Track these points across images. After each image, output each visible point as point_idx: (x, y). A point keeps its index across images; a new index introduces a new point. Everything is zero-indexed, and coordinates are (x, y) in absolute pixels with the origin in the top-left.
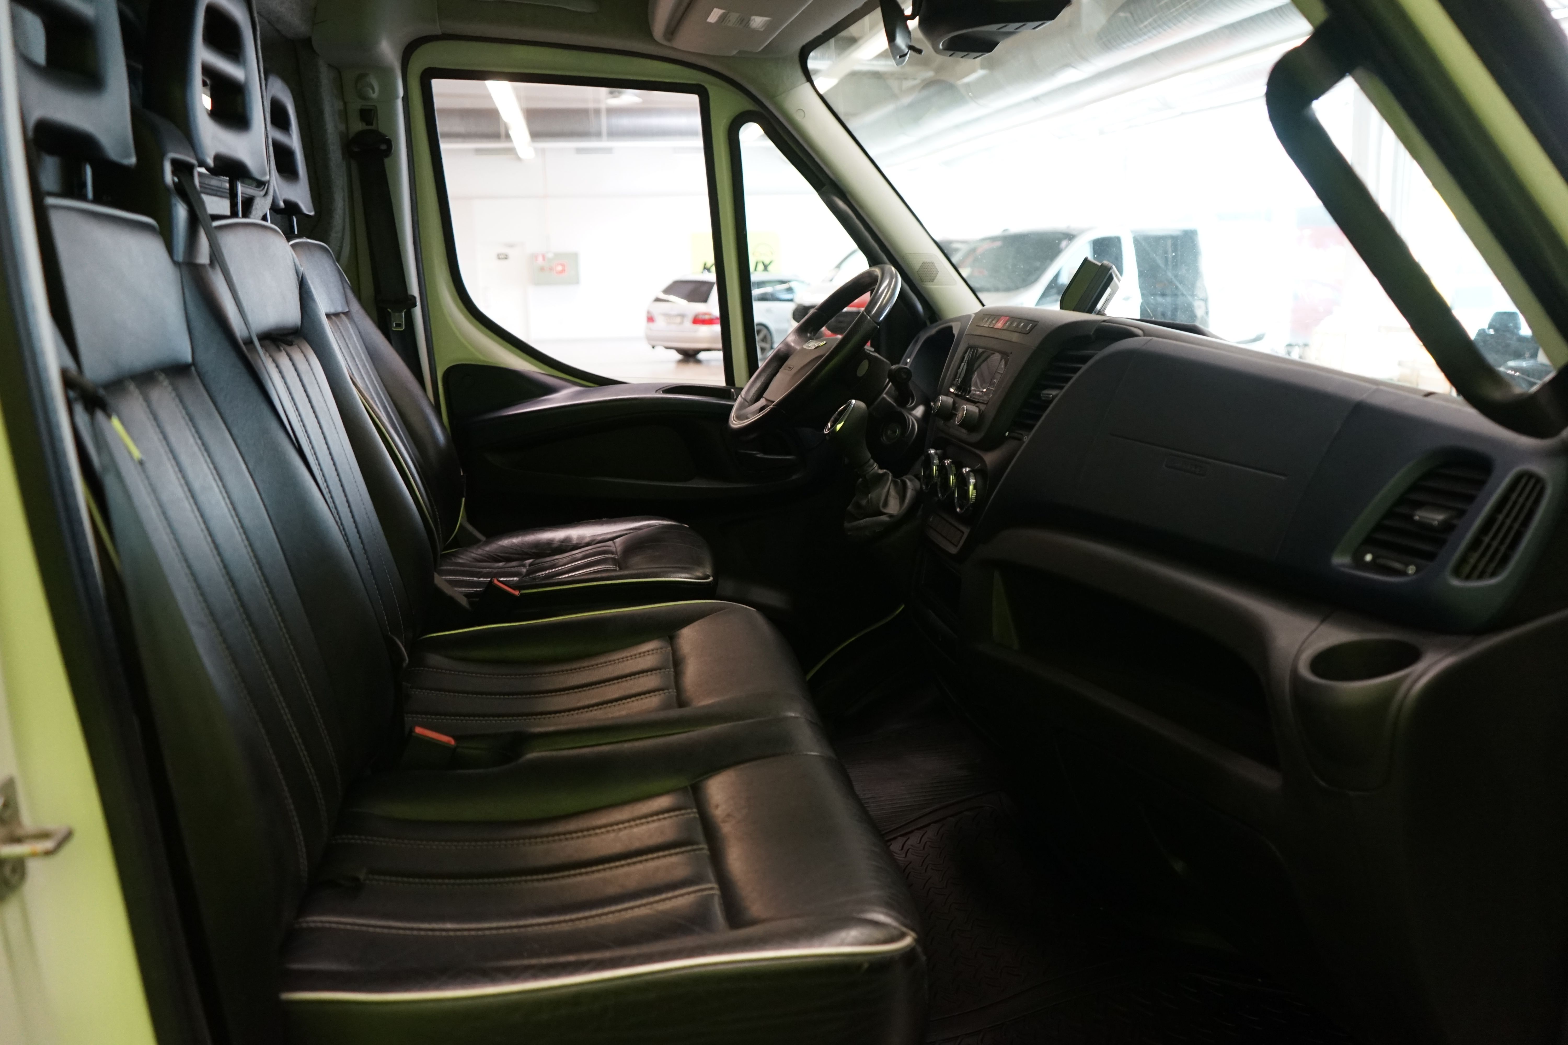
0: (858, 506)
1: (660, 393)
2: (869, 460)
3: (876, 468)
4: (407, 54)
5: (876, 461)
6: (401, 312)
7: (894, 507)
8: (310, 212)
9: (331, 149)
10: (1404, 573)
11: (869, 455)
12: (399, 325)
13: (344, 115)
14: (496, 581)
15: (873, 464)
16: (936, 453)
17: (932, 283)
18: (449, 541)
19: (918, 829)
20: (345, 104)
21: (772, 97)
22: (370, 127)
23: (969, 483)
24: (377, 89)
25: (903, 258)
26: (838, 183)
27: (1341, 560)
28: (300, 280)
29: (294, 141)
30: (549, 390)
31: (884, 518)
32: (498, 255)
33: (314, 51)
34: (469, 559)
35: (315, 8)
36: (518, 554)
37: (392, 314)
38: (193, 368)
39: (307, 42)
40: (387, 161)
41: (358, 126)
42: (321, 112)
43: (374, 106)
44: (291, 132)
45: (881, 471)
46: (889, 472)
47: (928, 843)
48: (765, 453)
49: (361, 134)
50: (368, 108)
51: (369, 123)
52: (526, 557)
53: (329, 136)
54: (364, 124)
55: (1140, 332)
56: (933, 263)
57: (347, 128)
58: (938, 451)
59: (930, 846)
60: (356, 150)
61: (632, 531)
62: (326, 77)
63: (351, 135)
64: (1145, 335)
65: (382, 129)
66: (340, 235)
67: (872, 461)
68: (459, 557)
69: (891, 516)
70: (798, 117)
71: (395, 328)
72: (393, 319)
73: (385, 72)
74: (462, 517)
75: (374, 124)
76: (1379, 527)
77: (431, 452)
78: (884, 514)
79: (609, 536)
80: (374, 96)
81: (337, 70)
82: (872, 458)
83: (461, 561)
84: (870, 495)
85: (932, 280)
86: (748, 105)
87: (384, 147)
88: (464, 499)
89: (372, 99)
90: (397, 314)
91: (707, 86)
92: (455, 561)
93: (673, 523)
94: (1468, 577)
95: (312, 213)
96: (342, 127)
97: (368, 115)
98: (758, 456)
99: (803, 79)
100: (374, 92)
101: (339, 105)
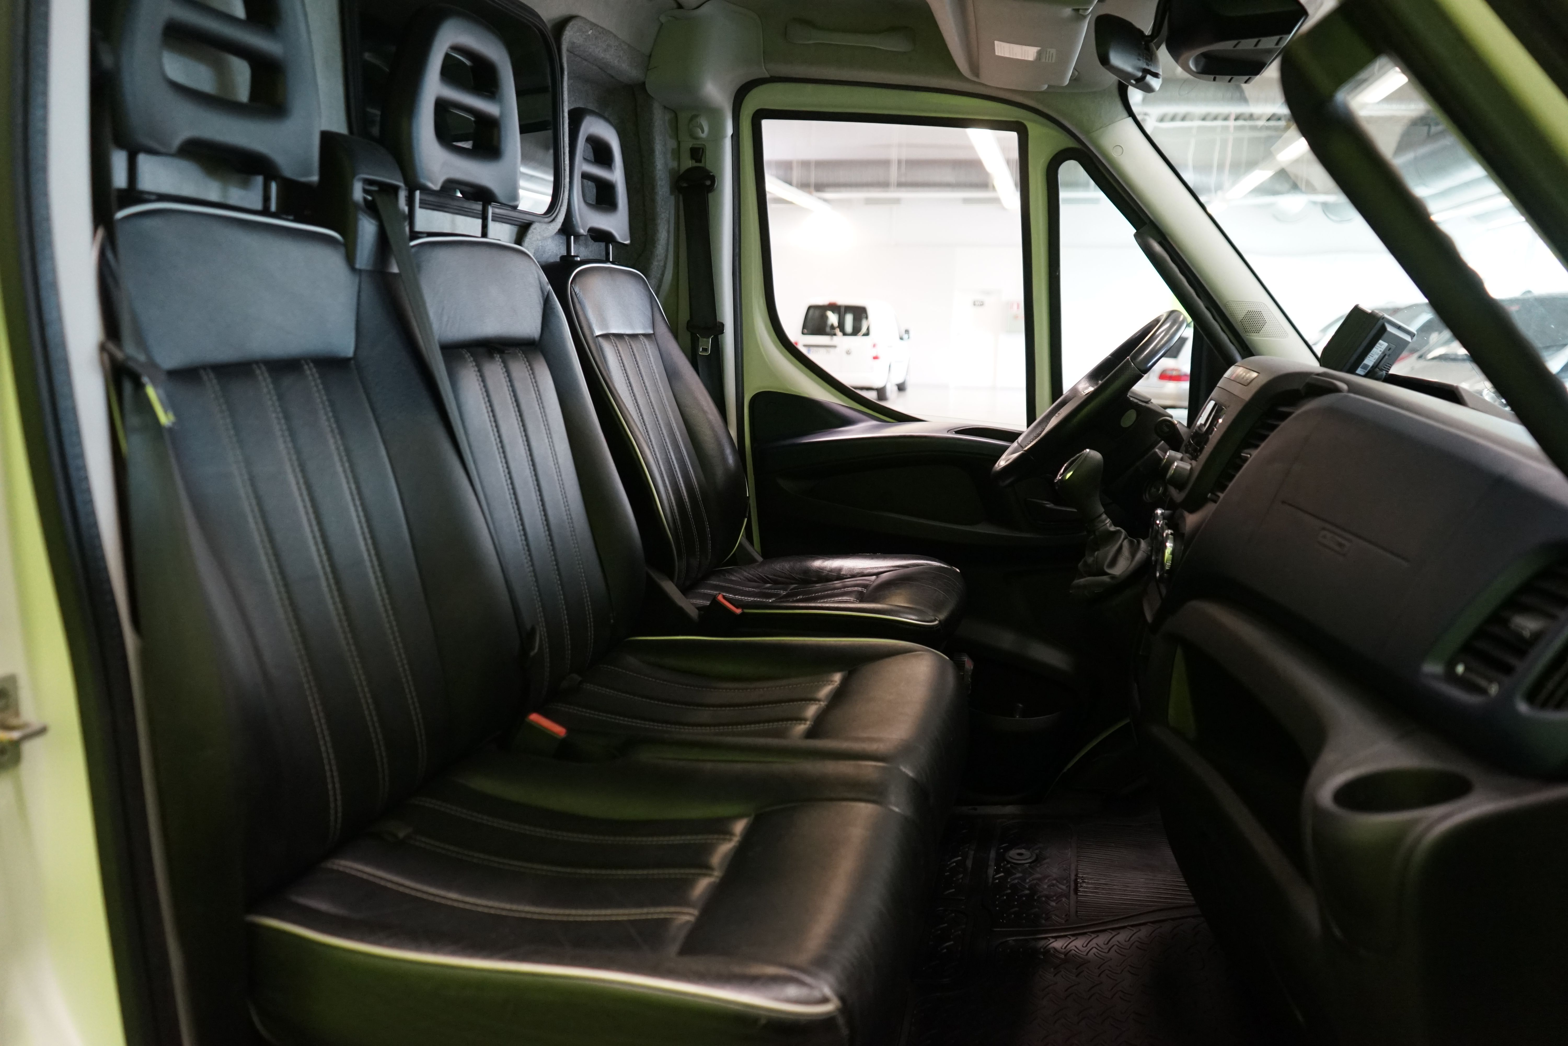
0: (1086, 564)
1: (952, 433)
2: (1101, 515)
3: (1108, 525)
4: (739, 97)
5: (1109, 516)
6: (708, 338)
7: (1121, 568)
8: (626, 240)
9: (658, 184)
10: (1483, 691)
11: (1102, 510)
12: (705, 350)
13: (677, 154)
14: (720, 598)
15: (1106, 520)
16: (1162, 514)
17: (1257, 334)
18: (727, 558)
19: (1132, 926)
20: (679, 143)
21: (1087, 133)
22: (698, 165)
23: (1165, 547)
24: (706, 129)
25: (1225, 305)
26: (1157, 224)
27: (1432, 668)
28: (545, 297)
29: (617, 176)
30: (846, 422)
31: (1105, 578)
32: (974, 302)
33: (649, 96)
34: (742, 577)
35: (650, 56)
36: (786, 578)
37: (701, 339)
38: (352, 362)
39: (640, 87)
40: (710, 195)
41: (688, 163)
42: (652, 151)
43: (704, 145)
44: (613, 168)
45: (1113, 529)
46: (1123, 531)
47: (1137, 943)
48: (1055, 504)
49: (690, 170)
50: (698, 146)
51: (699, 161)
52: (793, 581)
53: (657, 172)
54: (694, 161)
55: (1344, 387)
56: (1260, 313)
57: (679, 165)
58: (1167, 512)
59: (1137, 947)
60: (685, 185)
61: (898, 568)
62: (660, 120)
63: (682, 171)
64: (1350, 391)
65: (709, 167)
66: (662, 263)
67: (1104, 516)
68: (733, 575)
69: (1113, 577)
70: (1115, 154)
71: (701, 352)
72: (700, 344)
73: (714, 114)
74: (742, 535)
75: (703, 161)
76: (1480, 633)
77: (719, 472)
78: (1106, 574)
79: (876, 571)
80: (704, 135)
81: (674, 113)
82: (1106, 513)
83: (734, 578)
84: (1096, 553)
85: (1258, 331)
86: (1065, 142)
87: (708, 183)
88: (746, 519)
89: (702, 138)
90: (705, 339)
91: (1026, 123)
92: (728, 578)
93: (942, 565)
94: (1544, 705)
95: (627, 242)
96: (674, 164)
97: (697, 153)
98: (1048, 506)
99: (1125, 114)
100: (703, 132)
101: (672, 144)
